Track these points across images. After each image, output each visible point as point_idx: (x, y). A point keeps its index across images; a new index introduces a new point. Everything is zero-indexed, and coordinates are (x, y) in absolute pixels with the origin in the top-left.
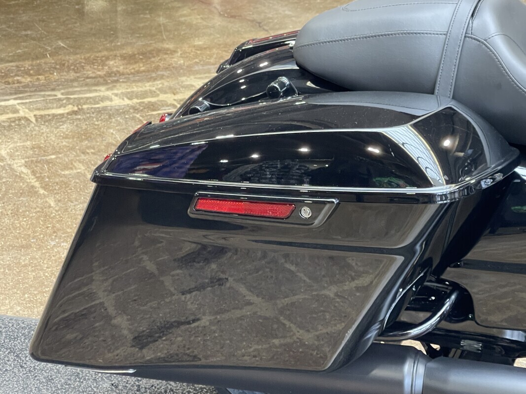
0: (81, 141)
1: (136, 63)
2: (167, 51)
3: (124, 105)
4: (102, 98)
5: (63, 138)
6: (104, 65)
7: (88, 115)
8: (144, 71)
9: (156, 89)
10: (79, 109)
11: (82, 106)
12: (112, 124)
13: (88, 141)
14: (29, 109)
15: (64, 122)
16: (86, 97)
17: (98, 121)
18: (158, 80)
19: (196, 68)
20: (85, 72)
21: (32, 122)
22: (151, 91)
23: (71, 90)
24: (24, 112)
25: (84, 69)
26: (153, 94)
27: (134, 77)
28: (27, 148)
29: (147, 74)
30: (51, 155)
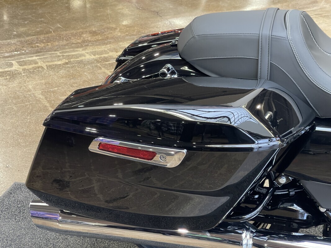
0: (70, 80)
1: (97, 35)
2: (112, 28)
3: (91, 59)
4: (80, 55)
5: (61, 78)
6: (81, 36)
7: (73, 65)
8: (101, 40)
9: (108, 49)
10: (69, 61)
11: (70, 60)
12: (86, 70)
13: (74, 79)
14: (43, 62)
15: (61, 69)
16: (72, 55)
17: (78, 68)
18: (108, 45)
19: (127, 38)
20: (71, 41)
21: (45, 69)
22: (105, 51)
23: (64, 50)
24: (41, 63)
25: (70, 39)
26: (106, 52)
27: (96, 43)
28: (42, 84)
29: (102, 41)
30: (55, 88)
